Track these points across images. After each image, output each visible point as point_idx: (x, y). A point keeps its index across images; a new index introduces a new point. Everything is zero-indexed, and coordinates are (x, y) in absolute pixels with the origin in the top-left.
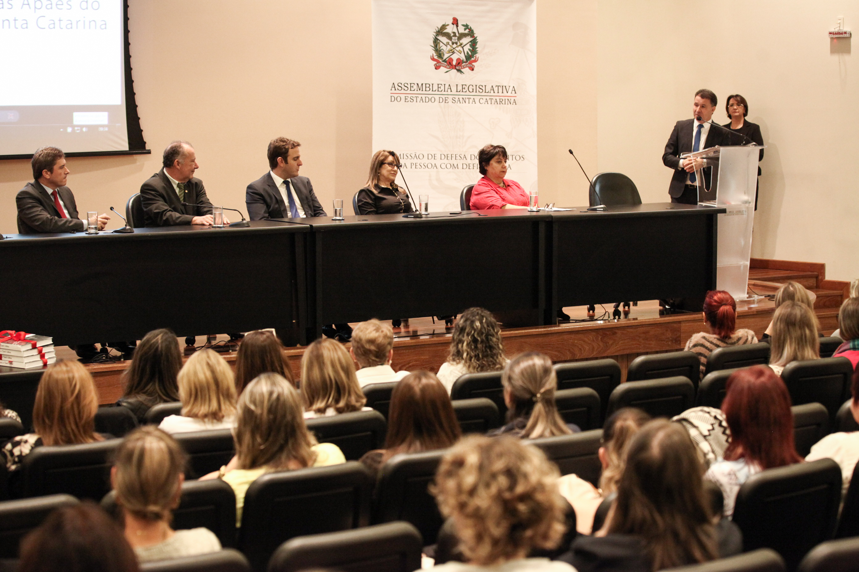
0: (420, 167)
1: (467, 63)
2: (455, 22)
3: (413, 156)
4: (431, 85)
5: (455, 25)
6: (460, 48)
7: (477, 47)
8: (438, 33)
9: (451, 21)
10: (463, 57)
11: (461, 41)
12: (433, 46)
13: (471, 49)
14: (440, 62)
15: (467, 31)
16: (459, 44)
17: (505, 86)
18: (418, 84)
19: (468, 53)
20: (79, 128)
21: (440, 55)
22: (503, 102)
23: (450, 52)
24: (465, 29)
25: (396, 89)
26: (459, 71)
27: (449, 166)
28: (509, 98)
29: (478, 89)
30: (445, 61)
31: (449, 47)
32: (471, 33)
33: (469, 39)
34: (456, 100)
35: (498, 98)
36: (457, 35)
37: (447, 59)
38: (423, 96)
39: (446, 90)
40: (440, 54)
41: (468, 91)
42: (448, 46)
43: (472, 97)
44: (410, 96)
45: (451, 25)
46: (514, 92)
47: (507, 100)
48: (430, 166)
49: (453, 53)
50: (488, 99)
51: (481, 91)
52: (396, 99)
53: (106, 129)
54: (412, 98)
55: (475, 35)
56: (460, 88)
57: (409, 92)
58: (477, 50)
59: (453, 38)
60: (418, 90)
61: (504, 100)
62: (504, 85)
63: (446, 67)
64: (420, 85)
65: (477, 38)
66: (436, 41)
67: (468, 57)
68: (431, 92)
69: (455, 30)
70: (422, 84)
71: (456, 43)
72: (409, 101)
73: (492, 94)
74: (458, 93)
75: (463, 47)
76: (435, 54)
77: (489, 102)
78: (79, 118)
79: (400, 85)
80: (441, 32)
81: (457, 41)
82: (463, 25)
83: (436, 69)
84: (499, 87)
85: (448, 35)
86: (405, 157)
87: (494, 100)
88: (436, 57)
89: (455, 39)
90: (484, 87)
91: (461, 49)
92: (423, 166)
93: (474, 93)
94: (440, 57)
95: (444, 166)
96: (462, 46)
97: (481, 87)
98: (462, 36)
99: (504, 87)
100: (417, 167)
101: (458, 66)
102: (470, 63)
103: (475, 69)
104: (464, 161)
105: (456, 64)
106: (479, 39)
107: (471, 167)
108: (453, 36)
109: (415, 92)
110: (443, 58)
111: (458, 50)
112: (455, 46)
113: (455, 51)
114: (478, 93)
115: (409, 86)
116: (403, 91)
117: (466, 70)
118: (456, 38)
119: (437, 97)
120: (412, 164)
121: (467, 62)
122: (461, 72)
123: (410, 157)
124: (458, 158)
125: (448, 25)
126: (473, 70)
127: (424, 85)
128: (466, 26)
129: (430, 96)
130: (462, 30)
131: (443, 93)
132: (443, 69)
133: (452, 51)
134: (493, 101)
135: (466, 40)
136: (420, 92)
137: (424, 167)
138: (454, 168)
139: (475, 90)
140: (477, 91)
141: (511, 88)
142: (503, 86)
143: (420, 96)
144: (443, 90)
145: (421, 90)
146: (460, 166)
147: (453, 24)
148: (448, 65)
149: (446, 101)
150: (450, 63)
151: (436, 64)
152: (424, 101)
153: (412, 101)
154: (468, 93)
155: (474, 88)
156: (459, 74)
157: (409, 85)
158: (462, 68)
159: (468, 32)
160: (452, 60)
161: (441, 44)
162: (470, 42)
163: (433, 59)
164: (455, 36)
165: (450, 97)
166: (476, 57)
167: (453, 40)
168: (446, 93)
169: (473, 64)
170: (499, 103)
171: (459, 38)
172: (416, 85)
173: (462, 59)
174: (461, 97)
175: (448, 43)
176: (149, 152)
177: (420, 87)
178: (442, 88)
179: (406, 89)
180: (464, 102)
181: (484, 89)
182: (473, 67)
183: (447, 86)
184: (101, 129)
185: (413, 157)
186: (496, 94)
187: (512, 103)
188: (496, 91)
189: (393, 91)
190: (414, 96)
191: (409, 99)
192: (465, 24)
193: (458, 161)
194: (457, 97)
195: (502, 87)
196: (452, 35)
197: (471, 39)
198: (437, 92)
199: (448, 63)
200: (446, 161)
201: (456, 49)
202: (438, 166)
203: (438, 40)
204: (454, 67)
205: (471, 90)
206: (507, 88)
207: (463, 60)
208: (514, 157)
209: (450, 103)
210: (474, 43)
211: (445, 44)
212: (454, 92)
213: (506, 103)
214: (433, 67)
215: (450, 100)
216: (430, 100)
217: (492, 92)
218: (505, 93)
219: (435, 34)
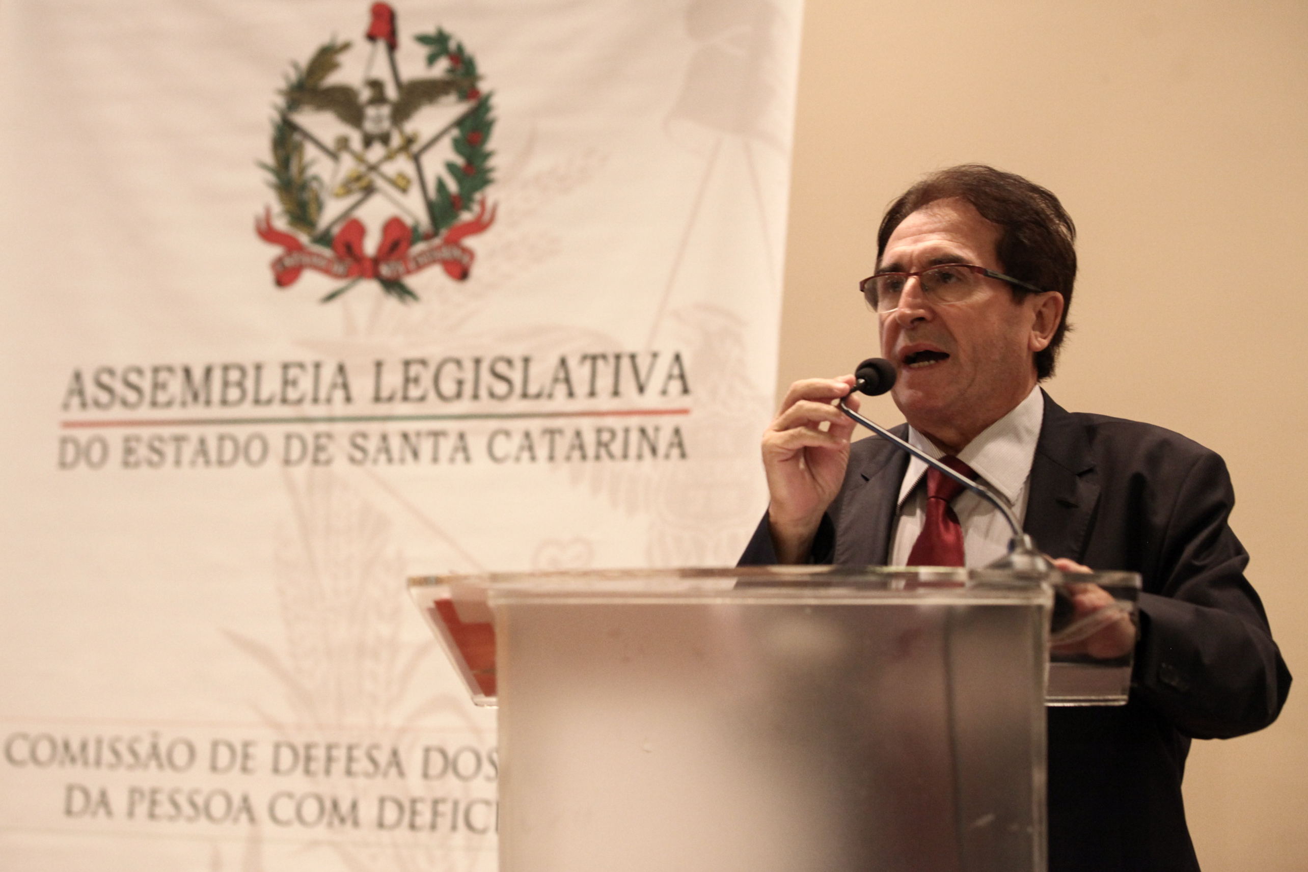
0: (174, 812)
1: (437, 241)
2: (384, 24)
3: (143, 749)
4: (251, 373)
5: (381, 44)
6: (402, 165)
7: (488, 148)
8: (297, 95)
9: (364, 22)
10: (415, 210)
11: (410, 127)
12: (271, 161)
13: (461, 161)
14: (301, 248)
15: (442, 67)
16: (396, 141)
17: (633, 357)
18: (188, 371)
19: (441, 186)
21: (302, 211)
22: (617, 447)
23: (355, 186)
24: (431, 60)
25: (90, 401)
26: (392, 285)
27: (311, 809)
28: (649, 423)
29: (486, 378)
30: (324, 239)
31: (348, 164)
32: (462, 75)
33: (448, 110)
34: (372, 445)
35: (587, 426)
36: (391, 92)
37: (335, 230)
38: (211, 434)
39: (323, 394)
40: (303, 206)
41: (432, 395)
42: (345, 156)
43: (453, 427)
44: (146, 433)
45: (362, 47)
46: (675, 386)
47: (634, 436)
48: (218, 807)
49: (369, 190)
50: (535, 435)
51: (501, 388)
52: (83, 453)
54: (157, 444)
55: (480, 85)
56: (392, 379)
57: (145, 412)
58: (490, 164)
59: (371, 112)
60: (190, 399)
61: (620, 436)
62: (628, 347)
63: (327, 271)
64: (198, 375)
65: (492, 102)
66: (286, 138)
67: (444, 210)
68: (247, 410)
69: (382, 71)
70: (209, 370)
71: (385, 139)
72: (144, 463)
73: (560, 402)
74: (383, 409)
75: (416, 159)
76: (277, 208)
77: (542, 451)
79: (105, 378)
80: (311, 85)
81: (386, 125)
82: (423, 39)
84: (600, 363)
85: (344, 102)
86: (107, 756)
87: (569, 435)
88: (281, 224)
89: (377, 118)
90: (519, 365)
91: (410, 169)
92: (187, 809)
93: (464, 406)
94: (300, 219)
95: (285, 810)
96: (415, 148)
97: (502, 368)
98: (415, 95)
99: (626, 363)
100: (156, 811)
101: (389, 262)
102: (453, 241)
103: (477, 270)
104: (389, 785)
105: (380, 249)
106: (502, 106)
107: (425, 817)
108: (372, 102)
109: (175, 413)
110: (314, 225)
111: (392, 174)
112: (376, 152)
113: (380, 183)
114: (486, 405)
115: (146, 384)
116: (117, 412)
117: (430, 281)
118: (385, 110)
119: (275, 434)
120: (137, 796)
121: (436, 235)
122: (404, 292)
123: (128, 758)
124: (362, 764)
125: (346, 46)
126: (465, 275)
127: (217, 377)
128: (438, 44)
129: (242, 432)
130: (414, 63)
131: (309, 409)
132: (313, 284)
133: (364, 183)
134: (563, 445)
135: (434, 119)
136: (197, 411)
137: (193, 812)
138: (336, 822)
139: (468, 389)
140: (483, 393)
141: (664, 364)
142: (618, 357)
143: (194, 432)
144: (310, 396)
145: (202, 398)
146: (366, 812)
147: (371, 37)
148: (341, 260)
149: (318, 453)
150: (349, 248)
151: (280, 259)
152: (213, 454)
153: (156, 458)
154: (433, 405)
155: (468, 375)
156: (392, 303)
157: (149, 375)
158: (408, 272)
159: (448, 71)
160: (363, 231)
161: (310, 151)
162: (458, 123)
163: (268, 234)
164: (379, 98)
165: (342, 430)
166: (483, 204)
167: (368, 126)
168: (320, 411)
169: (470, 242)
170: (591, 450)
171: (401, 111)
172: (180, 375)
173: (410, 222)
174: (394, 428)
175: (343, 143)
177: (198, 385)
179: (132, 396)
180: (409, 455)
181: (516, 376)
182: (466, 259)
185: (143, 759)
186: (582, 403)
187: (662, 448)
188: (581, 386)
189: (76, 413)
190: (167, 432)
191: (143, 451)
192: (434, 31)
193: (361, 782)
194: (375, 429)
195: (612, 361)
196: (365, 94)
197: (463, 108)
198: (277, 410)
199: (342, 249)
200: (298, 783)
201: (382, 168)
202: (260, 807)
203: (295, 128)
204: (368, 265)
205: (448, 387)
206: (643, 363)
207: (415, 229)
209: (341, 465)
210: (474, 131)
211: (332, 146)
212: (363, 404)
213: (633, 451)
214: (267, 276)
215: (339, 450)
216: (242, 451)
217: (561, 390)
218: (630, 397)
219: (281, 101)
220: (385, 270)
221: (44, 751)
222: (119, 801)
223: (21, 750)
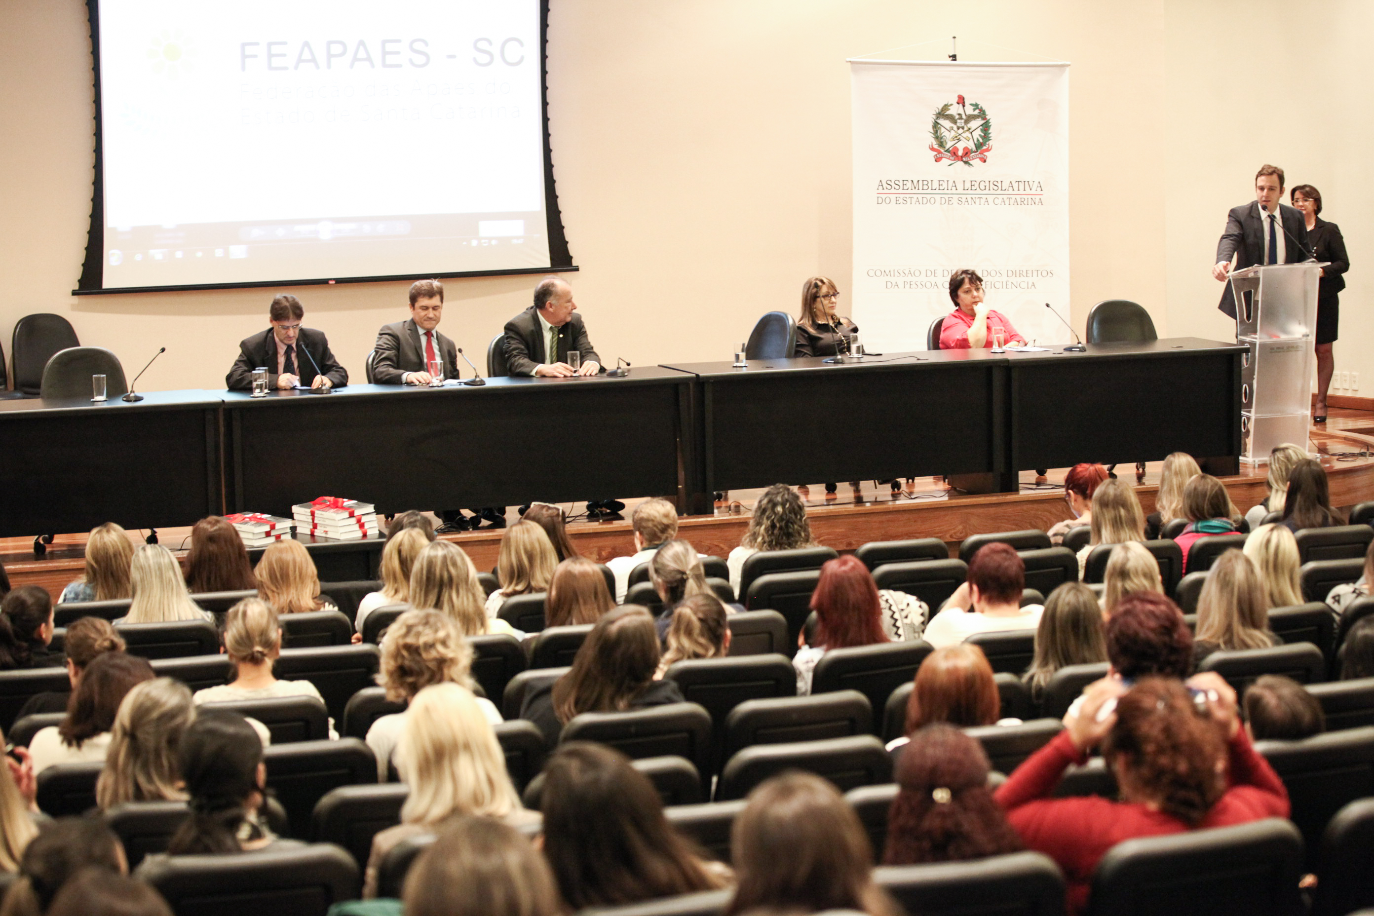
0: (916, 286)
1: (978, 153)
2: (961, 100)
3: (907, 272)
4: (930, 182)
5: (961, 105)
6: (968, 134)
7: (989, 132)
8: (938, 116)
9: (956, 99)
10: (971, 146)
11: (969, 125)
12: (932, 131)
13: (983, 135)
14: (941, 153)
15: (977, 112)
16: (966, 129)
17: (1028, 182)
18: (912, 181)
19: (978, 140)
20: (487, 241)
21: (941, 144)
22: (1026, 202)
23: (955, 139)
24: (974, 110)
25: (885, 188)
26: (966, 163)
28: (1033, 197)
29: (992, 186)
30: (947, 151)
31: (953, 134)
32: (982, 114)
33: (979, 122)
34: (964, 200)
35: (1018, 197)
36: (964, 117)
37: (951, 149)
38: (920, 197)
39: (950, 188)
40: (942, 142)
41: (978, 189)
42: (952, 131)
43: (984, 197)
44: (902, 196)
45: (956, 105)
46: (1039, 189)
47: (1030, 200)
48: (928, 285)
49: (959, 140)
50: (1005, 199)
51: (996, 188)
52: (884, 201)
53: (520, 241)
54: (905, 199)
55: (987, 117)
56: (968, 185)
57: (901, 191)
58: (990, 136)
59: (959, 121)
60: (913, 188)
61: (1026, 199)
62: (1027, 180)
63: (949, 159)
64: (915, 182)
65: (990, 121)
66: (936, 125)
67: (979, 146)
68: (929, 191)
69: (961, 112)
70: (918, 181)
71: (963, 128)
72: (901, 203)
73: (1011, 191)
74: (966, 192)
75: (971, 133)
76: (934, 143)
77: (1007, 202)
78: (487, 229)
79: (889, 182)
80: (942, 114)
81: (963, 125)
82: (971, 105)
83: (936, 161)
84: (1020, 183)
85: (951, 118)
86: (896, 274)
87: (1014, 199)
88: (936, 147)
89: (960, 123)
90: (1000, 183)
91: (970, 135)
93: (987, 192)
94: (941, 146)
96: (971, 131)
97: (995, 183)
98: (970, 118)
99: (1026, 183)
100: (912, 286)
101: (965, 157)
102: (982, 153)
103: (987, 161)
105: (963, 154)
106: (992, 122)
108: (959, 119)
109: (909, 191)
110: (945, 148)
111: (965, 136)
112: (961, 131)
113: (962, 138)
114: (992, 192)
115: (901, 184)
116: (893, 191)
117: (976, 162)
118: (963, 121)
119: (938, 197)
120: (906, 283)
121: (977, 151)
122: (970, 164)
123: (902, 274)
125: (951, 105)
126: (985, 161)
127: (921, 183)
128: (976, 106)
129: (929, 197)
130: (970, 110)
131: (946, 191)
132: (945, 162)
133: (957, 138)
134: (1012, 201)
135: (976, 124)
136: (916, 191)
137: (921, 286)
139: (987, 188)
140: (991, 189)
141: (1036, 184)
143: (915, 196)
144: (946, 188)
145: (917, 188)
147: (958, 103)
148: (952, 156)
149: (949, 202)
150: (954, 153)
151: (936, 155)
152: (921, 202)
153: (905, 202)
154: (979, 191)
155: (987, 184)
156: (966, 166)
157: (901, 182)
158: (971, 160)
159: (979, 113)
160: (958, 150)
161: (943, 130)
162: (982, 125)
163: (933, 149)
164: (961, 118)
165: (956, 197)
166: (989, 145)
167: (958, 124)
168: (949, 192)
169: (985, 154)
170: (1019, 203)
171: (967, 122)
172: (910, 182)
173: (970, 148)
174: (969, 197)
175: (952, 128)
176: (576, 269)
177: (915, 184)
178: (945, 185)
179: (897, 187)
180: (973, 203)
181: (999, 185)
182: (985, 158)
183: (951, 183)
184: (515, 241)
185: (907, 274)
186: (1016, 192)
187: (1037, 203)
188: (1016, 188)
189: (881, 191)
190: (908, 196)
191: (901, 201)
192: (974, 103)
194: (964, 197)
195: (1023, 183)
197: (983, 122)
198: (937, 191)
199: (953, 154)
201: (962, 135)
202: (940, 285)
203: (939, 124)
204: (960, 158)
205: (983, 188)
206: (1031, 183)
207: (972, 150)
208: (1039, 272)
209: (955, 205)
210: (986, 127)
211: (948, 129)
212: (960, 190)
213: (1030, 203)
214: (934, 159)
215: (955, 201)
216: (929, 201)
217: (1011, 189)
218: (1028, 191)
219: (934, 117)
220: (964, 159)
221: (878, 273)
222: (901, 285)
223: (872, 273)
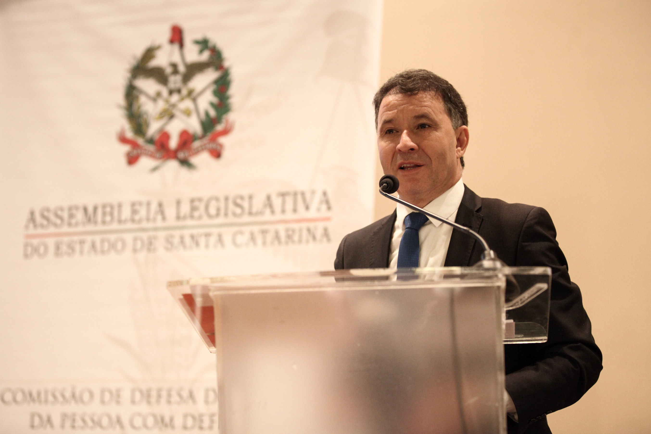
1: (206, 140)
2: (177, 36)
3: (68, 394)
4: (116, 208)
5: (176, 45)
6: (188, 104)
7: (229, 93)
8: (135, 72)
9: (167, 35)
10: (194, 125)
11: (191, 85)
12: (124, 105)
13: (217, 101)
14: (140, 146)
15: (205, 56)
16: (184, 92)
17: (303, 194)
18: (85, 208)
19: (207, 114)
21: (139, 128)
22: (296, 238)
23: (165, 115)
24: (201, 52)
25: (38, 225)
26: (185, 163)
27: (150, 421)
28: (312, 225)
29: (231, 206)
30: (151, 141)
31: (161, 105)
32: (216, 59)
33: (209, 76)
34: (176, 241)
35: (281, 228)
36: (181, 69)
37: (156, 136)
38: (98, 238)
39: (151, 217)
40: (140, 125)
41: (205, 215)
42: (160, 100)
43: (215, 231)
44: (66, 239)
45: (167, 47)
46: (324, 207)
47: (305, 233)
48: (105, 421)
49: (172, 117)
50: (256, 233)
51: (238, 211)
52: (36, 250)
54: (71, 244)
55: (225, 63)
56: (185, 209)
57: (65, 229)
58: (230, 101)
59: (172, 78)
60: (87, 222)
61: (298, 232)
62: (300, 188)
63: (152, 156)
64: (90, 210)
65: (231, 71)
66: (131, 92)
67: (209, 125)
68: (115, 226)
69: (176, 58)
70: (96, 207)
71: (179, 91)
72: (65, 254)
73: (268, 216)
74: (181, 223)
75: (194, 100)
76: (127, 126)
79: (45, 213)
80: (143, 67)
81: (179, 84)
82: (197, 42)
84: (287, 197)
85: (159, 74)
86: (50, 398)
87: (272, 233)
89: (175, 81)
90: (247, 199)
91: (192, 106)
92: (90, 423)
93: (221, 220)
94: (138, 132)
95: (138, 422)
96: (194, 95)
97: (239, 201)
98: (193, 70)
99: (299, 196)
100: (75, 425)
101: (182, 151)
102: (214, 139)
103: (226, 153)
104: (189, 408)
105: (178, 145)
106: (236, 73)
107: (206, 423)
108: (172, 74)
109: (80, 229)
110: (145, 135)
111: (182, 108)
112: (175, 98)
113: (177, 113)
114: (231, 219)
115: (65, 215)
116: (52, 230)
117: (203, 159)
118: (179, 77)
119: (129, 238)
120: (66, 417)
121: (205, 137)
122: (190, 166)
123: (60, 399)
124: (175, 398)
125: (159, 47)
126: (219, 156)
127: (100, 211)
128: (204, 44)
129: (112, 237)
130: (192, 54)
131: (145, 225)
132: (145, 163)
133: (169, 113)
134: (269, 237)
135: (203, 80)
136: (90, 227)
137: (93, 425)
138: (163, 427)
139: (222, 212)
140: (230, 213)
141: (318, 196)
142: (295, 194)
143: (89, 239)
144: (145, 218)
145: (92, 220)
146: (178, 422)
147: (171, 42)
148: (159, 151)
149: (149, 246)
150: (163, 145)
151: (129, 152)
152: (99, 248)
153: (71, 251)
154: (206, 220)
155: (222, 204)
156: (184, 171)
157: (66, 211)
158: (192, 156)
159: (209, 57)
160: (169, 137)
161: (143, 99)
162: (214, 83)
163: (123, 140)
164: (175, 71)
165: (162, 235)
166: (228, 121)
167: (171, 85)
168: (150, 225)
169: (221, 140)
170: (283, 240)
171: (187, 77)
172: (82, 211)
173: (192, 131)
174: (187, 232)
175: (159, 94)
177: (91, 215)
179: (58, 221)
180: (194, 243)
181: (246, 204)
182: (219, 148)
185: (68, 399)
186: (278, 216)
187: (318, 237)
188: (278, 208)
189: (32, 231)
190: (76, 238)
192: (202, 38)
193: (175, 407)
194: (177, 233)
195: (292, 196)
196: (169, 70)
197: (218, 74)
198: (129, 226)
199: (159, 146)
200: (144, 408)
201: (178, 105)
202: (125, 421)
203: (135, 88)
204: (172, 153)
205: (213, 211)
206: (308, 196)
207: (195, 134)
209: (161, 252)
210: (222, 86)
211: (153, 96)
212: (171, 220)
213: (304, 239)
214: (123, 160)
215: (160, 244)
216: (113, 246)
217: (268, 211)
218: (302, 213)
219: (128, 75)
220: (181, 155)
221: (19, 397)
222: (57, 420)
223: (8, 397)
